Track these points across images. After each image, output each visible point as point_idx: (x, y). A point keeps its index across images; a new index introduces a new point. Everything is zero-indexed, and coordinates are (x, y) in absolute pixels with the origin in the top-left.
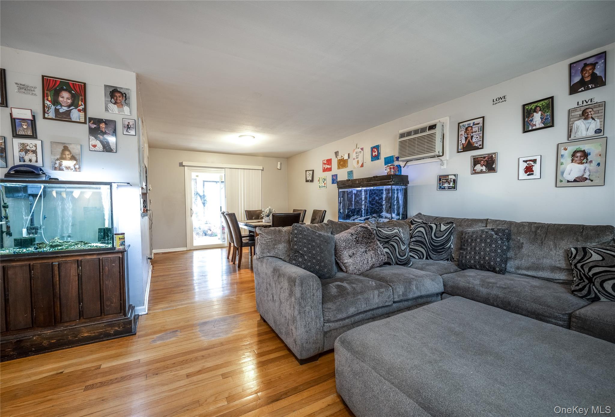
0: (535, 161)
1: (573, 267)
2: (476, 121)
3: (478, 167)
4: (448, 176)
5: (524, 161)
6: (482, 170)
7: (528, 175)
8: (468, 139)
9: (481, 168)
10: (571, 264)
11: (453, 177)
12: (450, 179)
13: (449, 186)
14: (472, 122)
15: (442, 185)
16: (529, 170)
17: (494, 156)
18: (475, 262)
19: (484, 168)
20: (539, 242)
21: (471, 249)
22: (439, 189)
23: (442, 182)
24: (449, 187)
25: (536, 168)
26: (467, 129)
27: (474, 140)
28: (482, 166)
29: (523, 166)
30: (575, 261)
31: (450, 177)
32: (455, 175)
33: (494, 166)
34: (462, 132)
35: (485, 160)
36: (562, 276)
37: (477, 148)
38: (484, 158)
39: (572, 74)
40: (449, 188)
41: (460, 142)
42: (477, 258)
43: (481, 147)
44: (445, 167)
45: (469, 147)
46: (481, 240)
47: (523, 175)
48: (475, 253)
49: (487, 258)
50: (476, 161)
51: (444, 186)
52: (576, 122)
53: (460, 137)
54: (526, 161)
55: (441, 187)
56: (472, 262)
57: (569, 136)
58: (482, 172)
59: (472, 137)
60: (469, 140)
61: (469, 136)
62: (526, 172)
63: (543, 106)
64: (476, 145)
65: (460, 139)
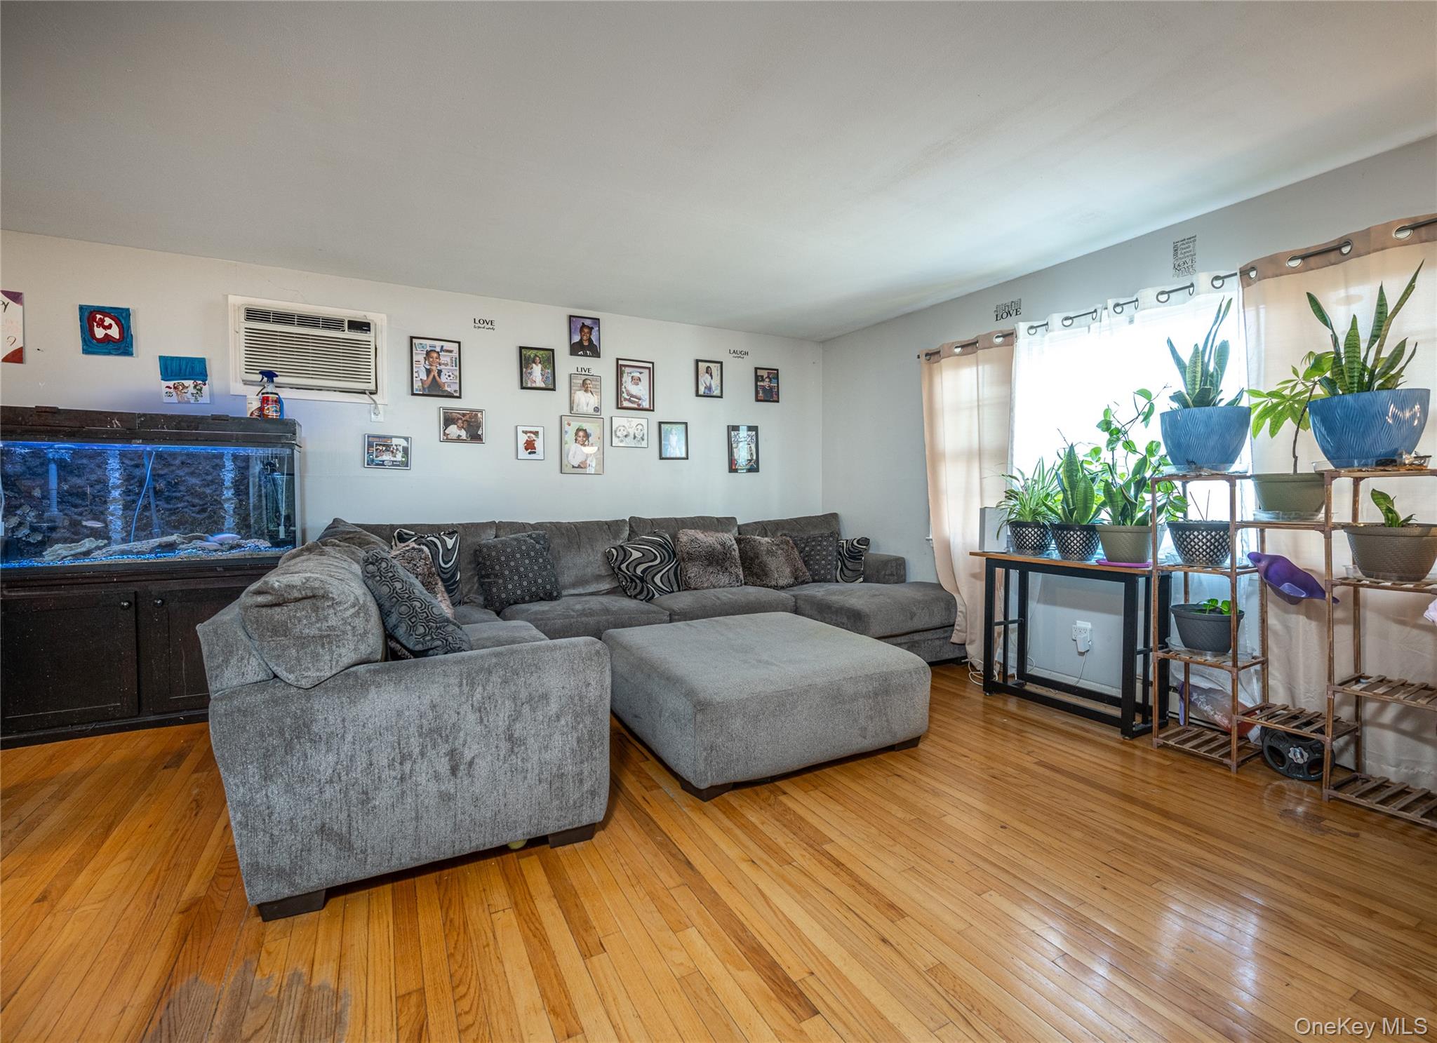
0: (536, 433)
1: (616, 570)
2: (447, 346)
3: (453, 430)
4: (391, 437)
5: (523, 432)
6: (459, 436)
7: (530, 453)
8: (432, 374)
9: (459, 432)
10: (613, 568)
11: (404, 443)
12: (396, 445)
13: (395, 459)
14: (438, 344)
15: (377, 457)
16: (530, 446)
17: (479, 415)
18: (522, 591)
19: (463, 434)
20: (576, 546)
21: (511, 571)
22: (368, 464)
23: (377, 450)
24: (393, 461)
25: (539, 444)
26: (428, 353)
27: (444, 379)
28: (460, 428)
29: (523, 439)
30: (618, 563)
31: (395, 441)
32: (406, 439)
33: (480, 433)
34: (419, 357)
35: (464, 419)
36: (605, 586)
37: (450, 396)
38: (464, 415)
39: (573, 330)
40: (395, 464)
41: (415, 375)
42: (525, 583)
43: (458, 395)
44: (381, 418)
45: (434, 389)
46: (522, 555)
47: (523, 454)
48: (520, 577)
49: (540, 581)
50: (449, 420)
51: (380, 458)
52: (578, 392)
53: (414, 365)
54: (525, 432)
55: (373, 460)
56: (519, 592)
57: (571, 409)
58: (458, 439)
59: (440, 372)
60: (434, 376)
61: (434, 368)
62: (527, 449)
63: (543, 357)
64: (449, 390)
65: (415, 370)
